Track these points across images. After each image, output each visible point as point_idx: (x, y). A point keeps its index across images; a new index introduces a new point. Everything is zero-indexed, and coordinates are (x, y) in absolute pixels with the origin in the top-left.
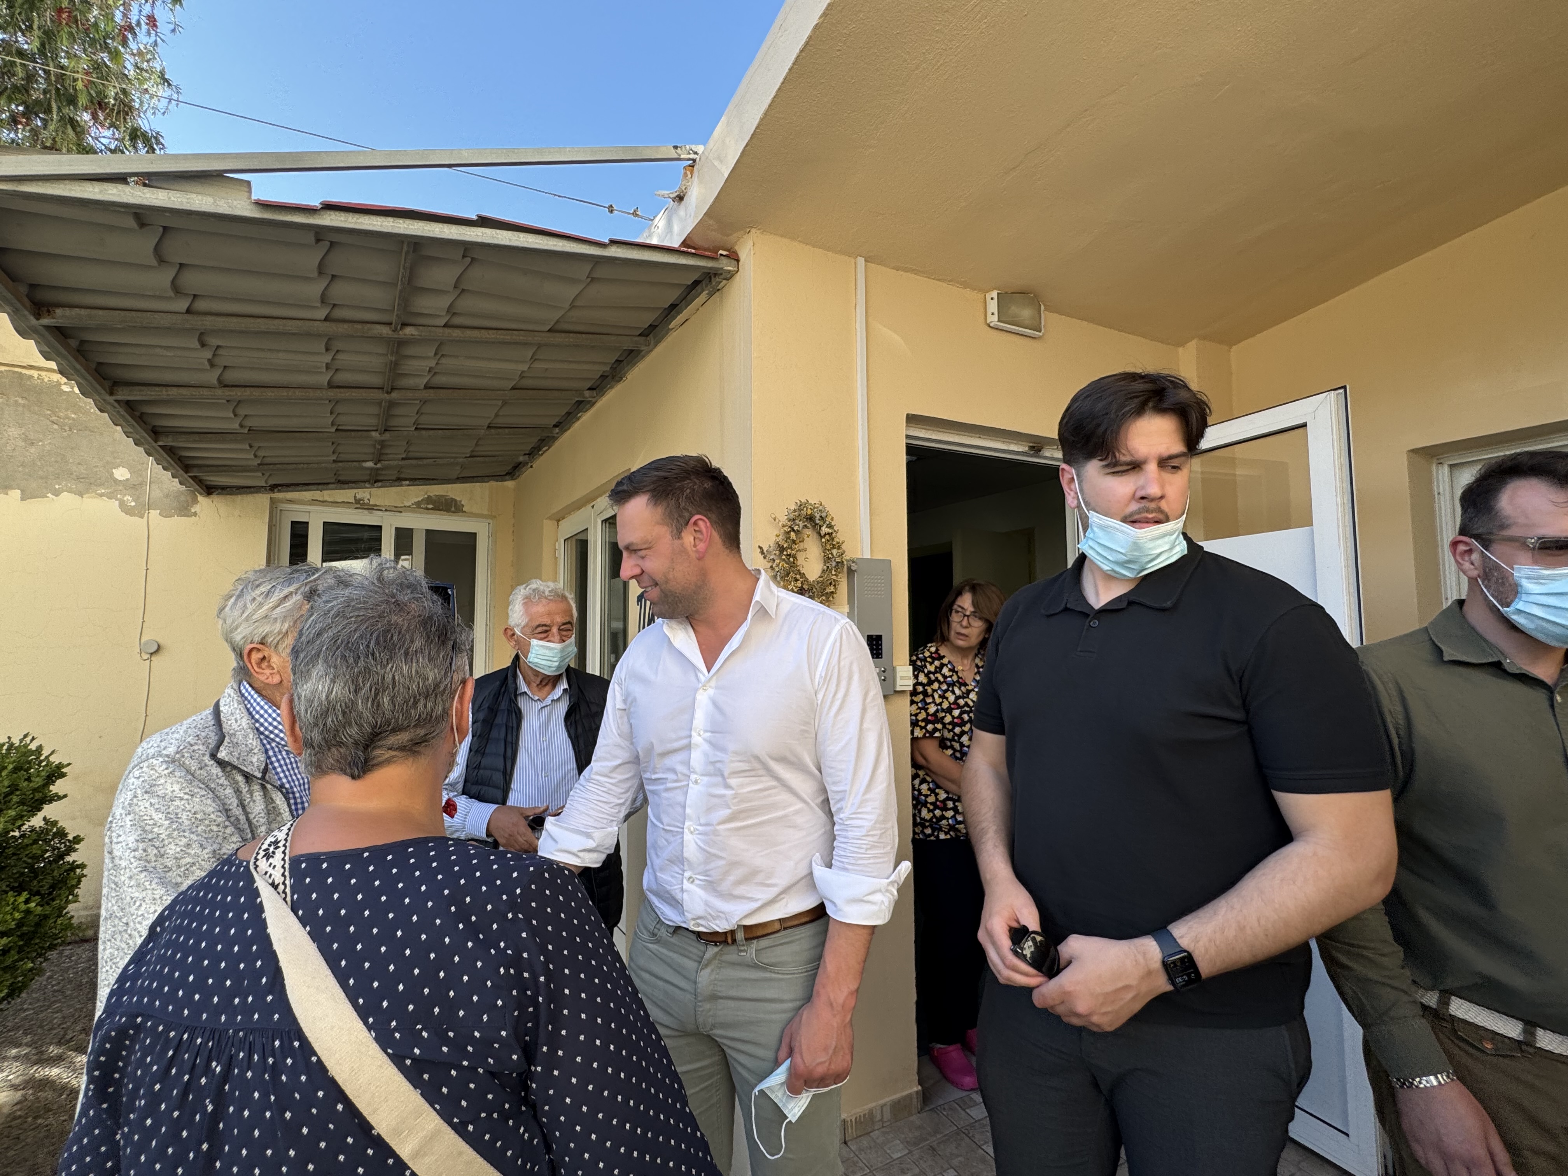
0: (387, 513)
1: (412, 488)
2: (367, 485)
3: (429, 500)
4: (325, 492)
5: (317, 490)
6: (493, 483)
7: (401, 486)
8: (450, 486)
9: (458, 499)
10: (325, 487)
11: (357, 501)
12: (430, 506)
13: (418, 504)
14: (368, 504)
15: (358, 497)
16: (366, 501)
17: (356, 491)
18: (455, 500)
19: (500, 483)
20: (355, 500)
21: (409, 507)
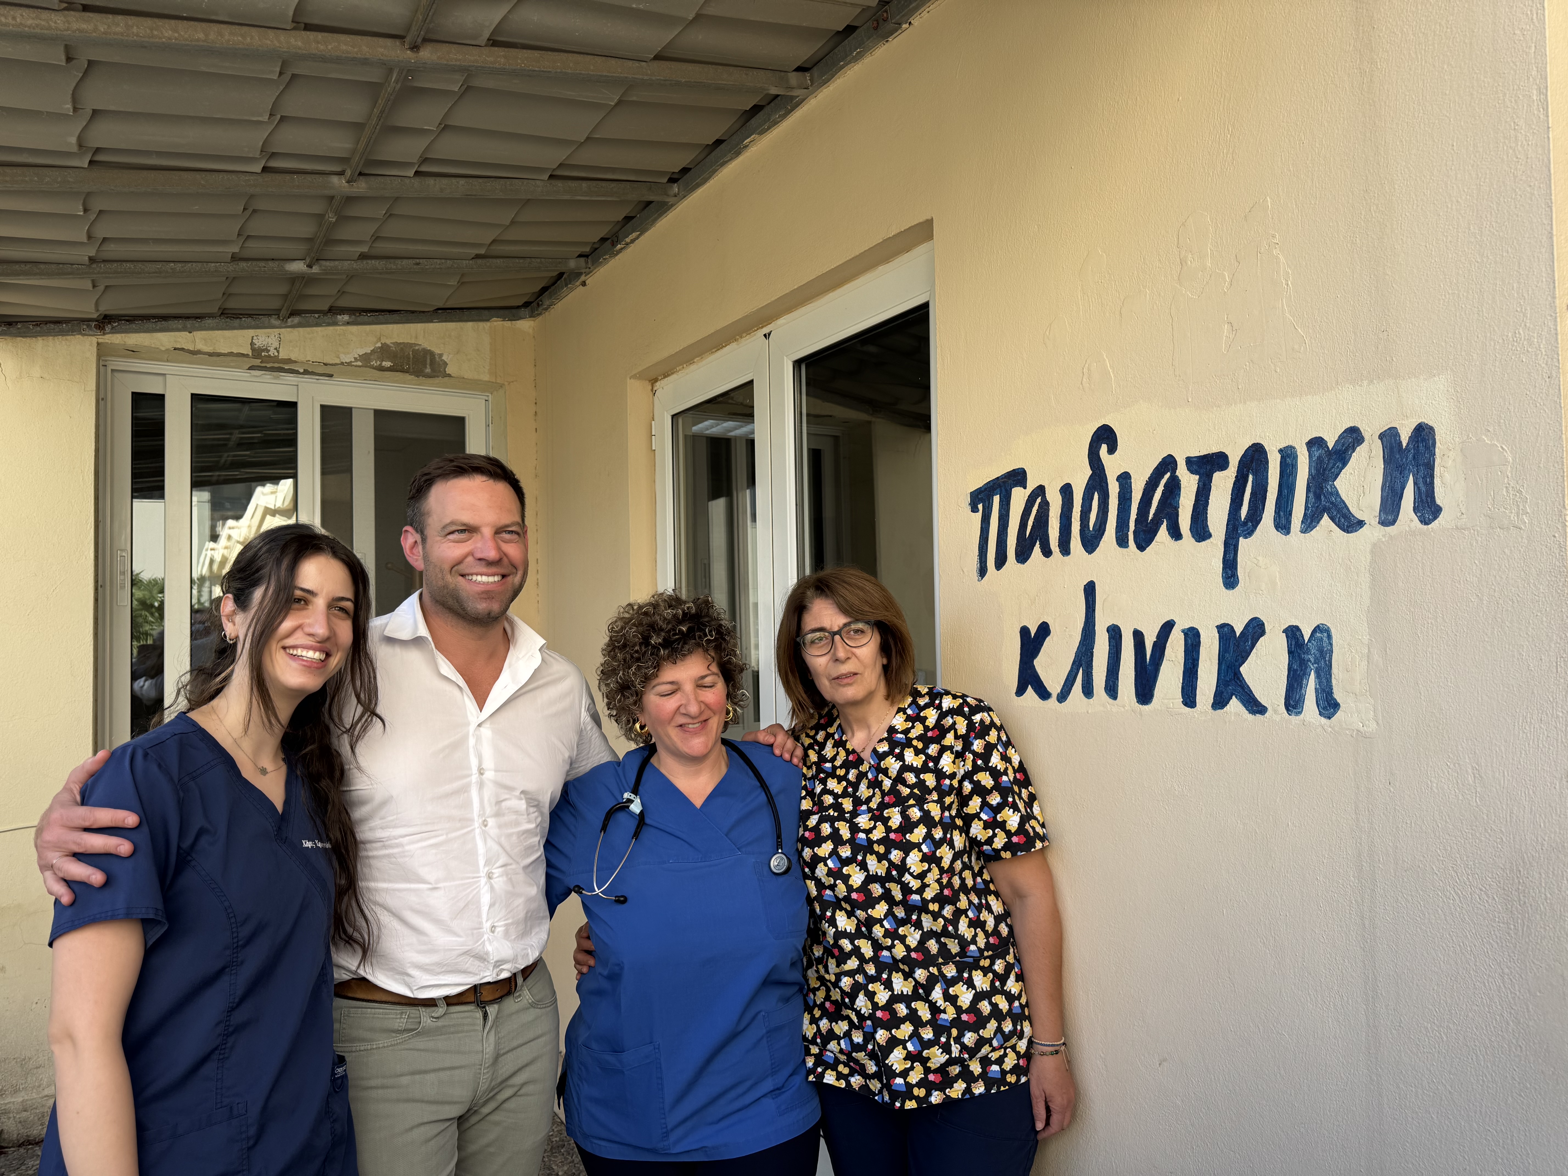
0: (307, 379)
1: (354, 329)
2: (274, 321)
3: (384, 351)
4: (199, 335)
5: (184, 329)
6: (497, 324)
7: (335, 324)
8: (420, 326)
9: (437, 351)
10: (196, 323)
11: (257, 352)
12: (387, 364)
13: (365, 359)
14: (276, 359)
15: (258, 343)
16: (272, 352)
17: (251, 332)
18: (432, 353)
19: (508, 324)
20: (253, 349)
21: (349, 364)
